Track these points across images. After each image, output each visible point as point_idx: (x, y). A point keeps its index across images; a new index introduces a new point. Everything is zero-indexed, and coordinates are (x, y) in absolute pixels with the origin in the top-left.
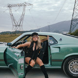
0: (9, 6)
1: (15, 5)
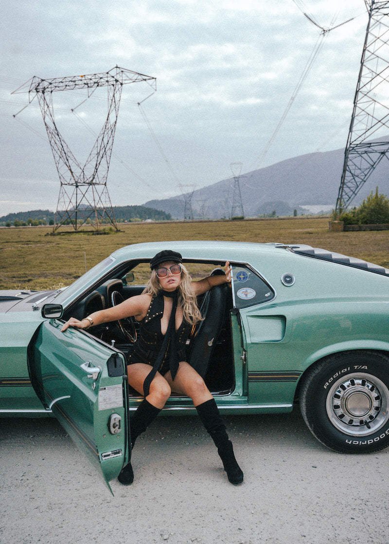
0: (41, 88)
1: (70, 83)
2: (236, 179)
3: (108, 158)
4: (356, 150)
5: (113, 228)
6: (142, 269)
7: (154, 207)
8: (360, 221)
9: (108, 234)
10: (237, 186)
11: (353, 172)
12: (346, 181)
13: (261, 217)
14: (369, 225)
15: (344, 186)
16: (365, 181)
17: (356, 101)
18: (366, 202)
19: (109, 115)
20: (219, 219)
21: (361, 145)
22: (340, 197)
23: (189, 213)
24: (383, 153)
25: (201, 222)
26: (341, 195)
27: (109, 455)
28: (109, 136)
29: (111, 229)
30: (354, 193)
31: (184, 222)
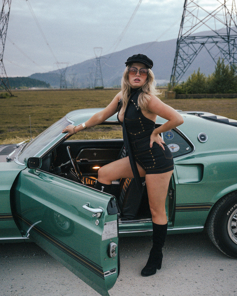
2: (98, 59)
3: (4, 40)
4: (185, 41)
5: (8, 94)
6: (37, 125)
7: (37, 78)
8: (187, 91)
9: (5, 98)
10: (98, 64)
11: (182, 56)
12: (177, 63)
13: (115, 87)
14: (192, 95)
15: (177, 67)
16: (190, 64)
17: (186, 5)
18: (191, 79)
19: (3, 7)
20: (85, 88)
21: (188, 37)
22: (173, 74)
23: (63, 83)
24: (203, 44)
25: (72, 90)
26: (174, 73)
27: (108, 273)
28: (4, 23)
29: (7, 94)
30: (183, 71)
31: (60, 90)
